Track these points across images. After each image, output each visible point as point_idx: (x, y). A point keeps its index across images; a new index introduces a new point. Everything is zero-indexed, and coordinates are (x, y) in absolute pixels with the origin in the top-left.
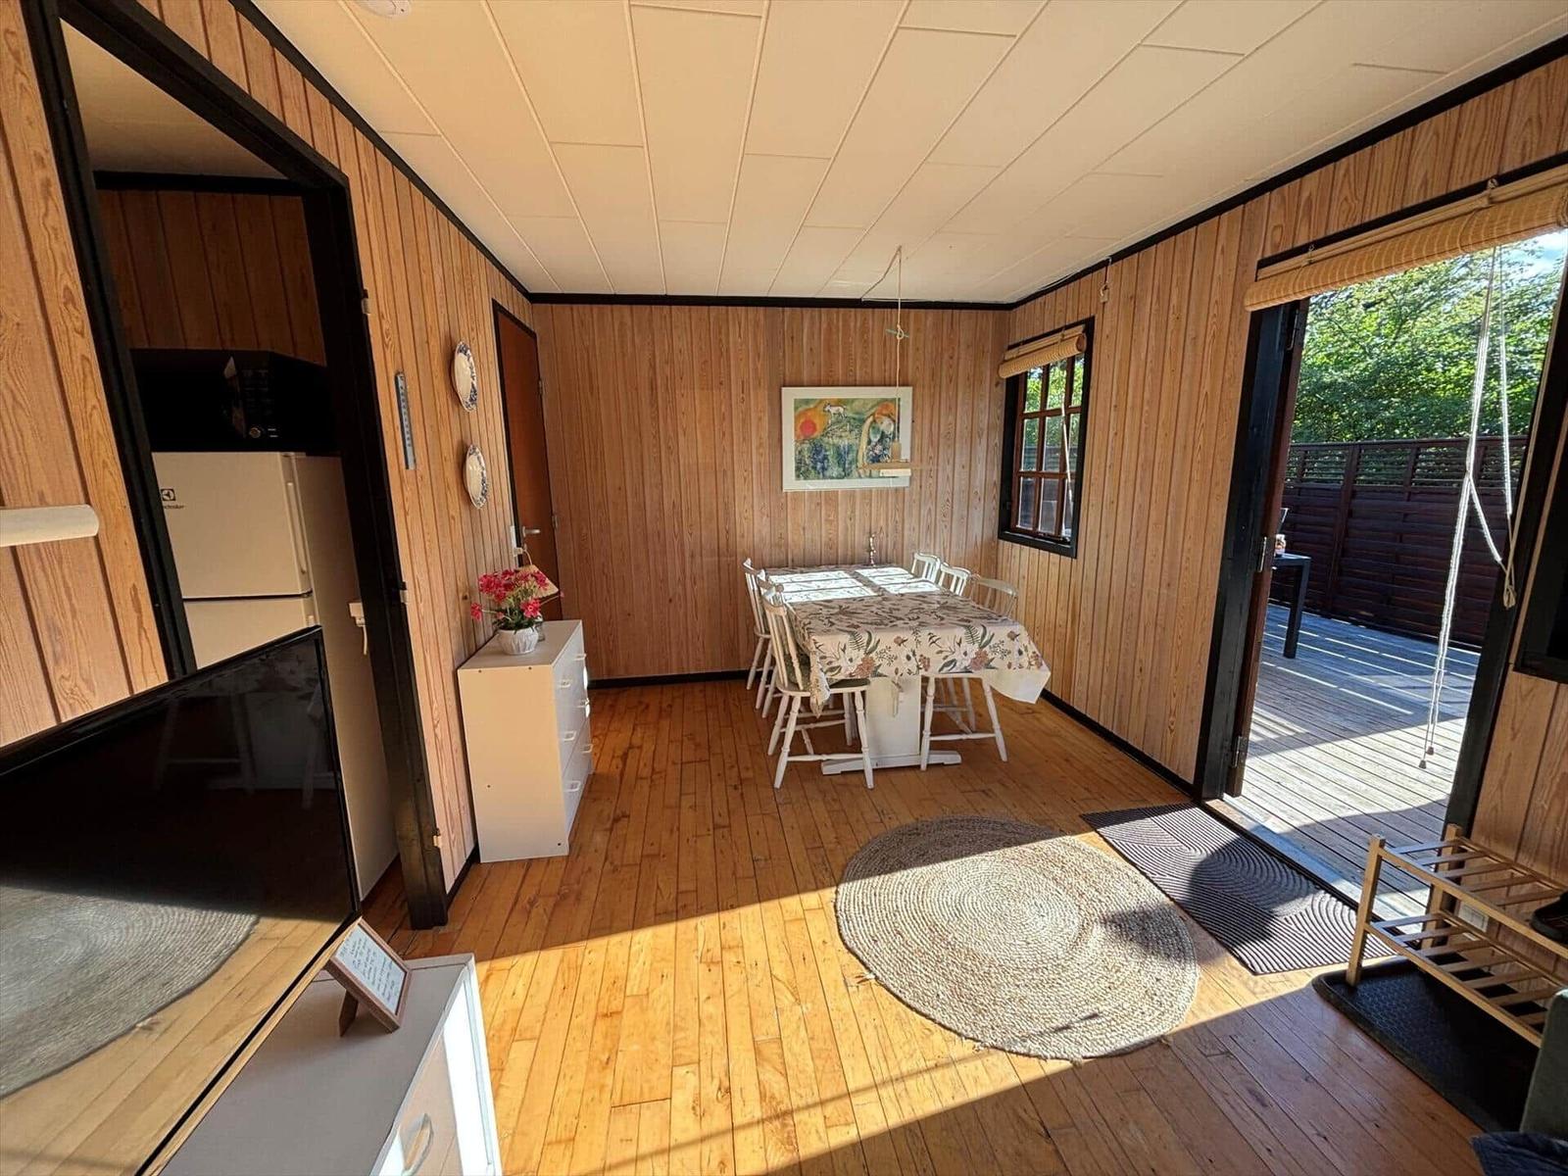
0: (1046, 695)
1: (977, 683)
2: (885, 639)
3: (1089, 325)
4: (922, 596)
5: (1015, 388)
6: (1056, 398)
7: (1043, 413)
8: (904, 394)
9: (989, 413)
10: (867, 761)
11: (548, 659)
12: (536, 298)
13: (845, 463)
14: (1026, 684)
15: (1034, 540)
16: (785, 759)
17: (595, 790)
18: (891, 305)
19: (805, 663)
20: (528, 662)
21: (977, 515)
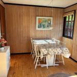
0: (70, 57)
1: (61, 55)
2: (50, 50)
3: (75, 11)
4: (54, 44)
5: (65, 18)
6: (70, 20)
7: (69, 21)
8: (52, 18)
9: (62, 21)
10: (47, 65)
11: (5, 52)
12: (5, 3)
13: (44, 27)
14: (68, 56)
15: (67, 37)
16: (36, 65)
17: (11, 69)
18: (51, 7)
19: (40, 52)
20: (3, 52)
21: (60, 33)
